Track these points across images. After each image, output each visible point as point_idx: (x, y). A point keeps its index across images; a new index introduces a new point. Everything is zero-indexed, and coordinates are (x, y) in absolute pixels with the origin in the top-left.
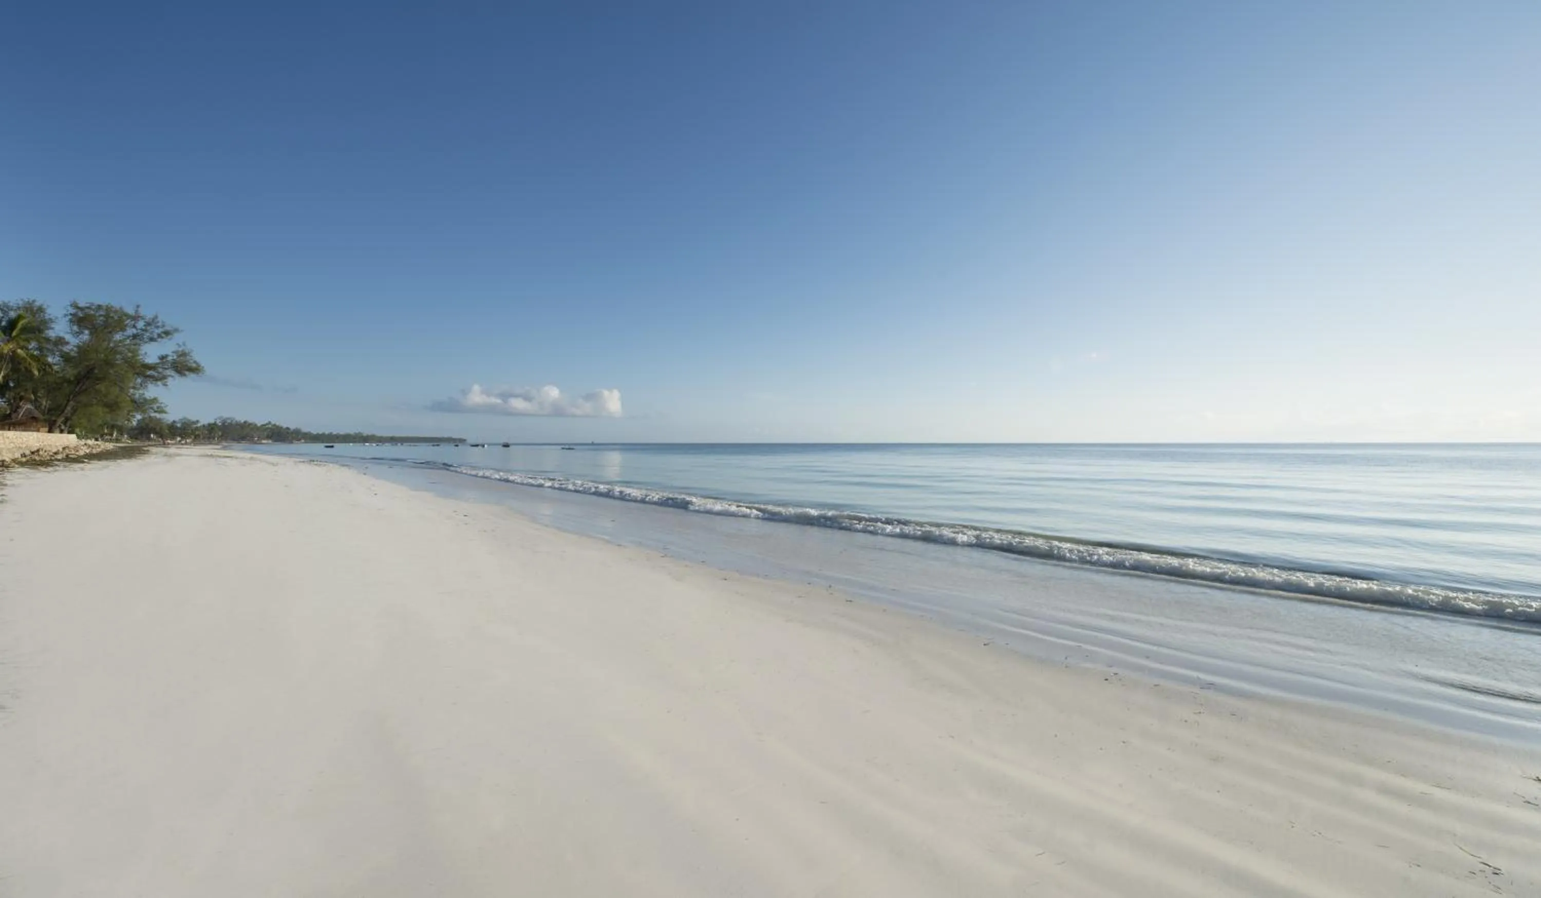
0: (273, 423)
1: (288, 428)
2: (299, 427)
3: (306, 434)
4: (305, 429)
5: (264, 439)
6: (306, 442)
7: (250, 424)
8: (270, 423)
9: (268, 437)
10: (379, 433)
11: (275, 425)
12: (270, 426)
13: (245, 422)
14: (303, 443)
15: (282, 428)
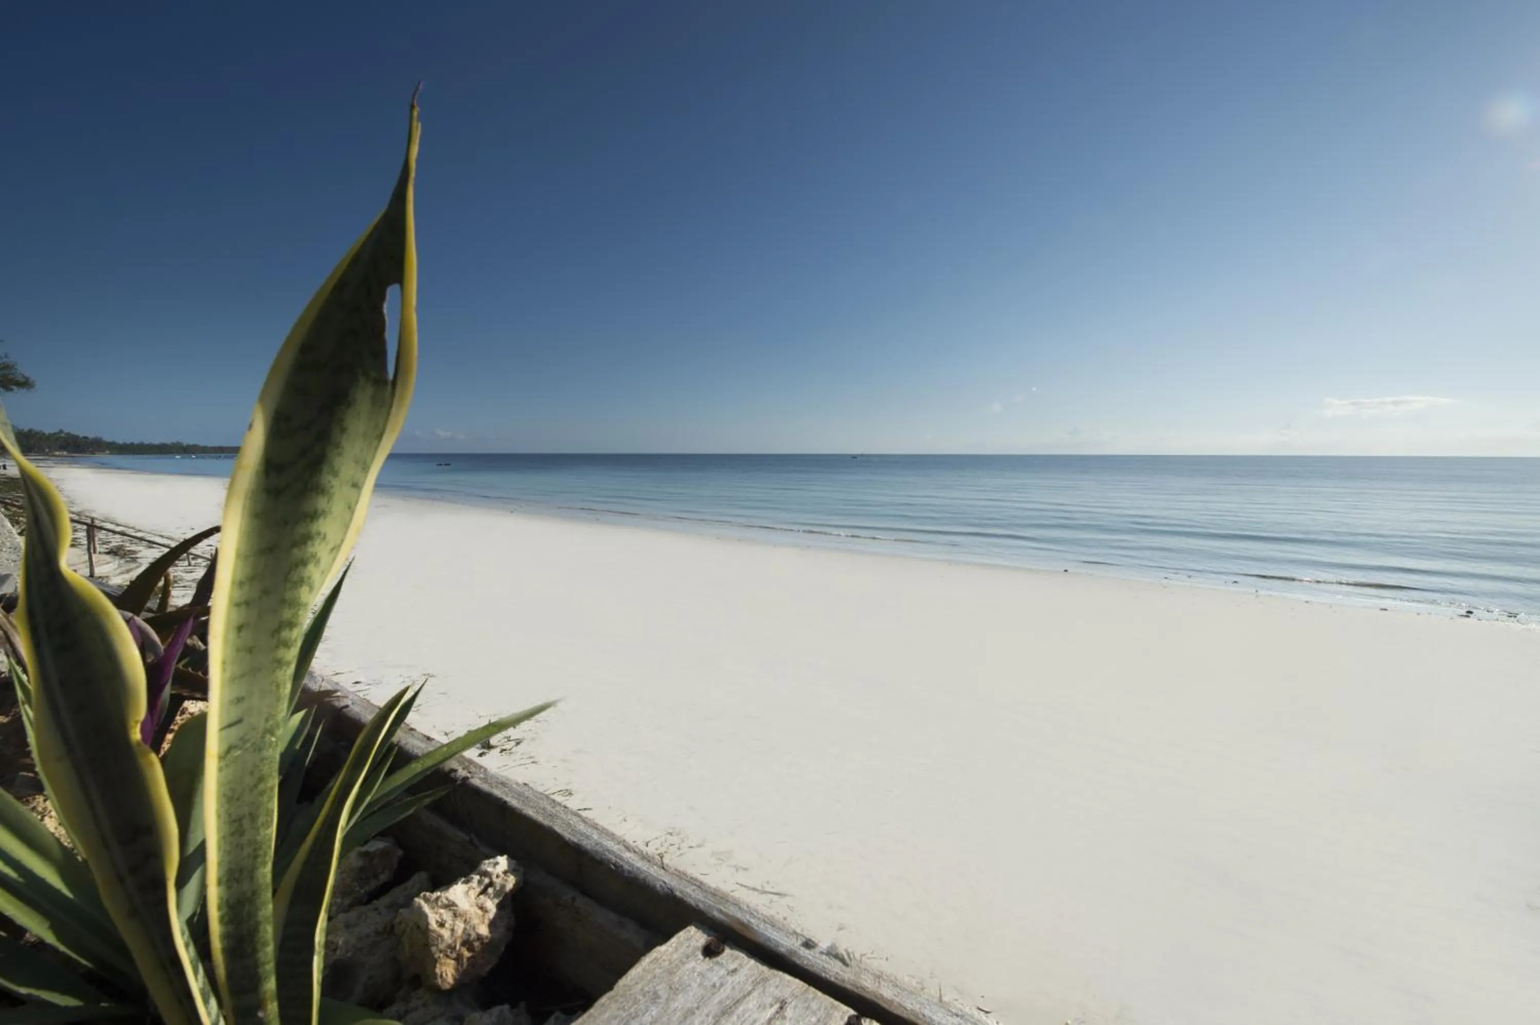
0: (66, 431)
1: (86, 438)
2: (99, 435)
3: (110, 444)
4: (108, 438)
5: (57, 451)
6: (110, 454)
7: (36, 433)
8: (61, 431)
9: (62, 448)
10: (202, 443)
11: (68, 434)
12: (63, 435)
13: (30, 431)
14: (108, 454)
15: (77, 437)
